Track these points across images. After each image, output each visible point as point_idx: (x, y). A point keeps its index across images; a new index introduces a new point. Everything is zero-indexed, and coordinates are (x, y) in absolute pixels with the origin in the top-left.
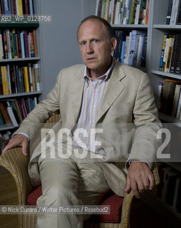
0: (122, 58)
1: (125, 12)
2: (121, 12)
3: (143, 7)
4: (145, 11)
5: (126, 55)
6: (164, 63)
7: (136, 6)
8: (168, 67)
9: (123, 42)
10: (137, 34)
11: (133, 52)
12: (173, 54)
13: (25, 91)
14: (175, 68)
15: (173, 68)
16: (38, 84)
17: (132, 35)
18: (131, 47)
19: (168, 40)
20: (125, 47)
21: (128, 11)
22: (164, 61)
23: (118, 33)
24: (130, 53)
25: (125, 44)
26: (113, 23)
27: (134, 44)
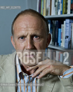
0: (59, 42)
1: (59, 5)
2: (55, 6)
5: (62, 40)
9: (59, 29)
10: (70, 22)
11: (67, 37)
17: (66, 24)
20: (61, 33)
21: (61, 5)
23: (55, 22)
24: (66, 38)
25: (61, 31)
26: (50, 14)
27: (68, 31)
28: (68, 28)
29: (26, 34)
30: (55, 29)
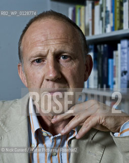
0: (110, 83)
2: (101, 19)
5: (115, 79)
7: (121, 5)
9: (110, 61)
17: (122, 48)
18: (122, 66)
20: (114, 68)
21: (111, 15)
23: (102, 48)
24: (122, 75)
25: (113, 63)
26: (93, 33)
27: (126, 61)
28: (126, 56)
29: (46, 51)
30: (103, 61)
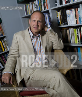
1: (37, 7)
3: (44, 3)
4: (46, 4)
6: (60, 22)
7: (41, 3)
8: (61, 24)
10: (45, 14)
12: (62, 18)
13: (3, 51)
14: (65, 23)
15: (64, 23)
16: (8, 47)
19: (58, 13)
22: (59, 21)
